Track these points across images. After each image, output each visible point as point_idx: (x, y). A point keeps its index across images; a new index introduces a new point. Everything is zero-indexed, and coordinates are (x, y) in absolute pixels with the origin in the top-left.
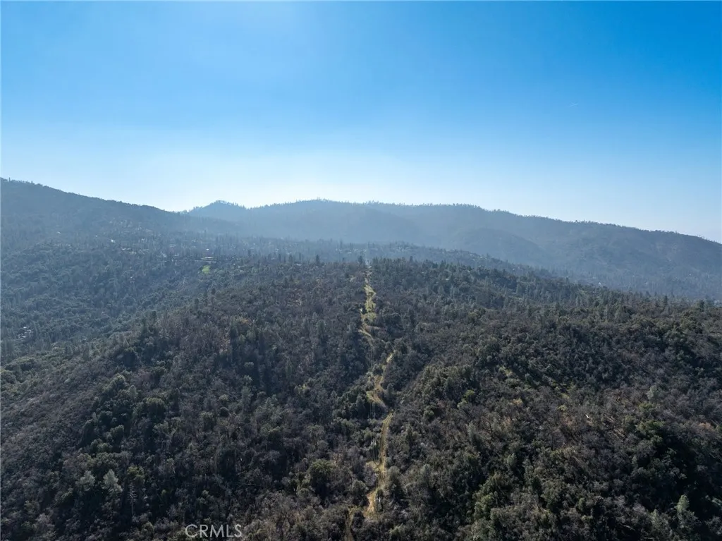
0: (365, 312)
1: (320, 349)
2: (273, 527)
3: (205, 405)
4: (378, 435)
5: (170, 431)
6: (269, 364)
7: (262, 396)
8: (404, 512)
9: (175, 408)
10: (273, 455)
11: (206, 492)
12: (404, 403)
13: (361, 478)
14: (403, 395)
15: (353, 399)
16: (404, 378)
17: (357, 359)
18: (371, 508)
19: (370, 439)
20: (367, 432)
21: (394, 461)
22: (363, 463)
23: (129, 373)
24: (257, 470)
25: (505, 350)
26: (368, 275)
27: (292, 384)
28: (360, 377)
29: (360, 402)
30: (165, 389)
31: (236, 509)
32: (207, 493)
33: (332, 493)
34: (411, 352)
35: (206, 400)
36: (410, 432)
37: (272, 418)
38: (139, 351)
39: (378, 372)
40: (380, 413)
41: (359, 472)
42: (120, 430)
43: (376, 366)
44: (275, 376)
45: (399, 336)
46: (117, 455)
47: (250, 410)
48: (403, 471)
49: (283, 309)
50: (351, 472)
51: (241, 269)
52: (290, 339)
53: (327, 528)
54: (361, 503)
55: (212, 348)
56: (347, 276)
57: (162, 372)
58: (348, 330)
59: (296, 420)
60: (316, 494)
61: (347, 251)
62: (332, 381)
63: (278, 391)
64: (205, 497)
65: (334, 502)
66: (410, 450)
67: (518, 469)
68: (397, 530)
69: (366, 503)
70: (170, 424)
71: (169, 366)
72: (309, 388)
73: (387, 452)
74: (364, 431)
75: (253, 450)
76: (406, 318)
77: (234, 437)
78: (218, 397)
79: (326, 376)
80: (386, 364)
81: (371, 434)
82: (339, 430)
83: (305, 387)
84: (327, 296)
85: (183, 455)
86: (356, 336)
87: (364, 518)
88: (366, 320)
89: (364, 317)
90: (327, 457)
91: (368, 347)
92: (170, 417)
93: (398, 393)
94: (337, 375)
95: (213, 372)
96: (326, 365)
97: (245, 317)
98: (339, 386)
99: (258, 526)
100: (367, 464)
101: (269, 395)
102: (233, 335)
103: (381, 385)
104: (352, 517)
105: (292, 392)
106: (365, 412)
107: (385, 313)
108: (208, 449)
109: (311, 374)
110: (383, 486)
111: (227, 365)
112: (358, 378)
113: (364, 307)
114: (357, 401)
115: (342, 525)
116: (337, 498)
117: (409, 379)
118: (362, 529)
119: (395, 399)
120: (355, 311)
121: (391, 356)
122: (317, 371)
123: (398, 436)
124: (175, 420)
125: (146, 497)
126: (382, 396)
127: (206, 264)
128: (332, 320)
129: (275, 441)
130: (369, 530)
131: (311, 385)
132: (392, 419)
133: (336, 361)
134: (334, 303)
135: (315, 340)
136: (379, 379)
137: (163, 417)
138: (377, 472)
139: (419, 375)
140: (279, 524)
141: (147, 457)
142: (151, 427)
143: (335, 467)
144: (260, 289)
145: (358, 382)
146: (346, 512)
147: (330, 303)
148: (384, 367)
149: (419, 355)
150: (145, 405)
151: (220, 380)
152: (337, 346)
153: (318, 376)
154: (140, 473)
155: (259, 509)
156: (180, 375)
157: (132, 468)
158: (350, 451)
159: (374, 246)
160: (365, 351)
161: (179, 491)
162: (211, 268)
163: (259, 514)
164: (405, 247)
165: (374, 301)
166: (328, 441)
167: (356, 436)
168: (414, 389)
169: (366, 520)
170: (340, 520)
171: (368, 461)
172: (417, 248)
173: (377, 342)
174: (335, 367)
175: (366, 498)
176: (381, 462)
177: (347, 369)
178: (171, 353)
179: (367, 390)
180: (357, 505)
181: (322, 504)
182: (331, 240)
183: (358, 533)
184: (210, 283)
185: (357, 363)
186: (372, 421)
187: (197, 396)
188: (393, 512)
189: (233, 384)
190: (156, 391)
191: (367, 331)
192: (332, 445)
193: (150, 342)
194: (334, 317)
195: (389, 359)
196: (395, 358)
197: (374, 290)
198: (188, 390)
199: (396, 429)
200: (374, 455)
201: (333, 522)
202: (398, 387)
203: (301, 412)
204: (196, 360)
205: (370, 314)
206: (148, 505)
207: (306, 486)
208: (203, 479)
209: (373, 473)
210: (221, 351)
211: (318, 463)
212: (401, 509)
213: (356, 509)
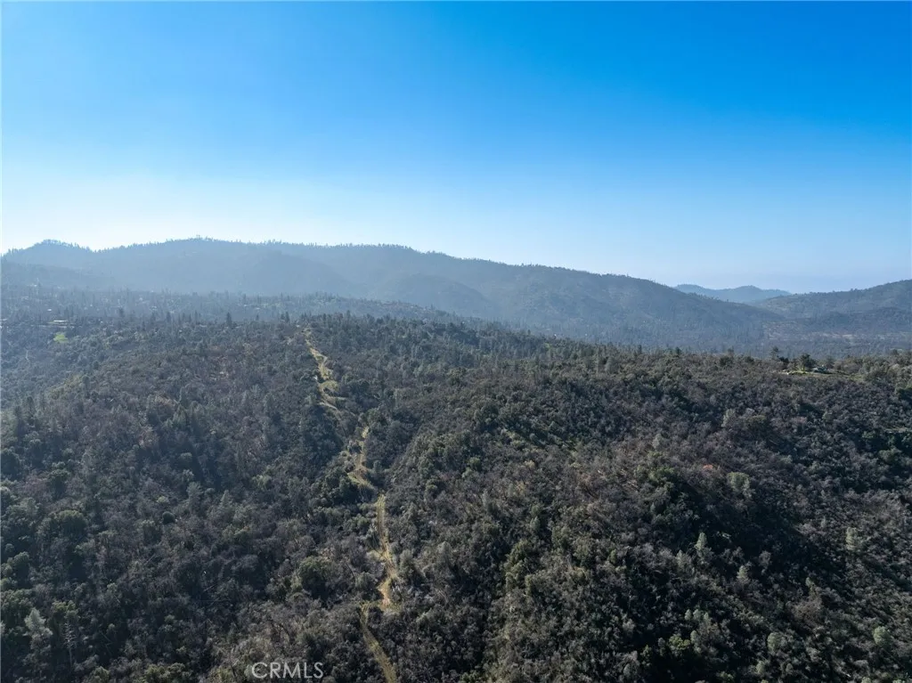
0: (321, 380)
1: (274, 430)
2: (268, 642)
3: (139, 512)
4: (374, 520)
5: (98, 551)
6: (212, 453)
7: (211, 495)
8: (427, 597)
9: (98, 519)
10: (248, 560)
11: (171, 617)
12: (396, 481)
13: (366, 569)
14: (392, 473)
15: (334, 483)
16: (390, 453)
17: (325, 437)
18: (387, 601)
19: (366, 526)
20: (360, 519)
21: (401, 545)
22: (365, 553)
23: (12, 483)
24: (232, 581)
25: (504, 411)
26: (307, 335)
27: (246, 475)
28: (334, 457)
29: (345, 486)
30: (76, 498)
31: (214, 632)
32: (173, 617)
33: (333, 592)
34: (392, 423)
35: (139, 505)
36: (413, 511)
37: (235, 517)
38: (20, 451)
39: (357, 449)
40: (370, 496)
41: (361, 564)
42: (23, 560)
43: (351, 443)
44: (220, 468)
45: (372, 406)
46: (28, 591)
47: (202, 512)
48: (415, 555)
49: (207, 383)
50: (350, 566)
51: (120, 334)
52: (229, 421)
53: (341, 631)
54: (374, 596)
55: (126, 440)
56: (282, 338)
57: (65, 477)
58: (308, 403)
59: (264, 516)
60: (314, 597)
61: (253, 307)
62: (298, 466)
63: (229, 486)
64: (170, 623)
65: (339, 602)
66: (418, 531)
67: (543, 532)
68: (425, 617)
69: (379, 596)
70: (97, 541)
71: (72, 468)
72: (270, 478)
73: (389, 537)
74: (355, 518)
75: (220, 557)
76: (376, 384)
77: (189, 546)
78: (154, 500)
79: (287, 461)
80: (362, 439)
81: (366, 520)
82: (323, 521)
83: (264, 478)
84: (263, 365)
85: (128, 577)
86: (318, 410)
87: (382, 612)
88: (326, 390)
89: (322, 387)
90: (316, 554)
91: (336, 422)
92: (95, 532)
93: (386, 470)
94: (304, 458)
95: (139, 469)
96: (285, 448)
97: (165, 396)
98: (308, 471)
99: (251, 645)
100: (368, 554)
101: (219, 491)
102: (152, 420)
103: (363, 464)
104: (366, 614)
105: (248, 484)
106: (352, 496)
107: (348, 380)
108: (160, 565)
109: (269, 461)
110: (394, 574)
111: (155, 459)
112: (330, 459)
113: (318, 374)
114: (340, 485)
115: (357, 624)
116: (341, 597)
117: (396, 454)
118: (383, 624)
119: (384, 478)
120: (309, 380)
121: (366, 430)
122: (274, 458)
123: (400, 518)
124: (105, 536)
125: (86, 638)
126: (368, 477)
127: (58, 330)
128: (281, 394)
129: (244, 545)
130: (391, 623)
131: (270, 473)
132: (387, 500)
133: (299, 442)
134: (275, 372)
135: (264, 420)
136: (358, 458)
137: (85, 534)
138: (384, 561)
139: (408, 448)
140: (275, 637)
141: (74, 587)
142: (70, 549)
143: (330, 564)
144: (169, 360)
145: (332, 463)
146: (358, 610)
147: (272, 373)
148: (362, 444)
149: (403, 425)
150: (53, 523)
151: (150, 480)
152: (297, 424)
153: (278, 463)
154: (71, 608)
155: (244, 627)
156: (93, 479)
157: (57, 604)
158: (345, 543)
159: (288, 299)
160: (333, 427)
161: (131, 624)
162: (69, 335)
163: (245, 632)
164: (330, 299)
165: (329, 366)
166: (312, 535)
167: (348, 524)
168: (407, 464)
169: (385, 614)
170: (353, 619)
171: (368, 551)
172: (344, 300)
173: (345, 415)
174: (299, 449)
175: (377, 591)
176: (384, 549)
177: (315, 449)
178: (70, 450)
179: (348, 471)
180: (369, 600)
181: (324, 605)
182: (227, 293)
183: (378, 629)
184: (76, 356)
185: (327, 442)
186: (363, 506)
187: (126, 502)
188: (415, 599)
189: (168, 483)
190: (64, 502)
191: (329, 402)
192: (318, 540)
193: (34, 438)
194: (282, 390)
195: (365, 433)
196: (374, 433)
197: (323, 354)
198: (110, 496)
199: (394, 511)
200: (374, 543)
201: (346, 623)
202: (386, 464)
203: (267, 508)
204: (109, 457)
205: (328, 382)
206: (91, 647)
207: (298, 590)
208: (162, 601)
209: (378, 563)
210: (142, 442)
211: (308, 562)
212: (424, 594)
213: (368, 604)
